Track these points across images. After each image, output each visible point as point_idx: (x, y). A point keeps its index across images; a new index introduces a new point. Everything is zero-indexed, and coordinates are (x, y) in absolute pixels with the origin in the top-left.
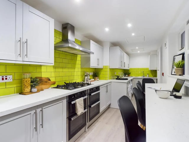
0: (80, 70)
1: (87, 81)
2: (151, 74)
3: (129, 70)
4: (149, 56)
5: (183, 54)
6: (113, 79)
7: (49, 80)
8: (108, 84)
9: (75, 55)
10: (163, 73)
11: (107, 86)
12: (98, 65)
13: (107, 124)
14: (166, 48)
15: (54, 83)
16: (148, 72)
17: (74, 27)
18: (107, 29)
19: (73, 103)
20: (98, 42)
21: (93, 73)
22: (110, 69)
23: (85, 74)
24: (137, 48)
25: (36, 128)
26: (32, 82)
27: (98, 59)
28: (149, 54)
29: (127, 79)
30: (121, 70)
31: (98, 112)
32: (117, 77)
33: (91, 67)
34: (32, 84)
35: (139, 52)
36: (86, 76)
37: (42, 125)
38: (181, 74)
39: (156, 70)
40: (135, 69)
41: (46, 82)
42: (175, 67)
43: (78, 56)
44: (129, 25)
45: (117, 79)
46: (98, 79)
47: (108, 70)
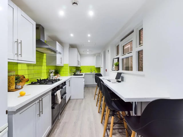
0: (46, 68)
1: (52, 78)
2: (96, 71)
3: (80, 67)
4: (95, 57)
5: (118, 58)
6: (71, 75)
7: (24, 77)
8: (69, 80)
9: (42, 54)
10: (106, 70)
11: (69, 81)
12: (61, 63)
13: (73, 110)
14: (109, 53)
15: (28, 80)
16: (94, 69)
17: (44, 28)
18: (72, 35)
19: (55, 94)
20: (61, 43)
21: (54, 70)
22: (69, 66)
23: (50, 72)
24: (88, 50)
25: (40, 114)
26: (16, 79)
27: (61, 58)
28: (94, 55)
29: (82, 75)
30: (75, 68)
31: (65, 103)
32: (74, 74)
33: (57, 65)
34: (16, 81)
35: (88, 53)
36: (51, 73)
37: (42, 112)
38: (117, 70)
39: (100, 68)
40: (84, 67)
41: (22, 79)
42: (114, 66)
43: (44, 54)
44: (89, 35)
45: (74, 75)
46: (60, 76)
47: (68, 68)
